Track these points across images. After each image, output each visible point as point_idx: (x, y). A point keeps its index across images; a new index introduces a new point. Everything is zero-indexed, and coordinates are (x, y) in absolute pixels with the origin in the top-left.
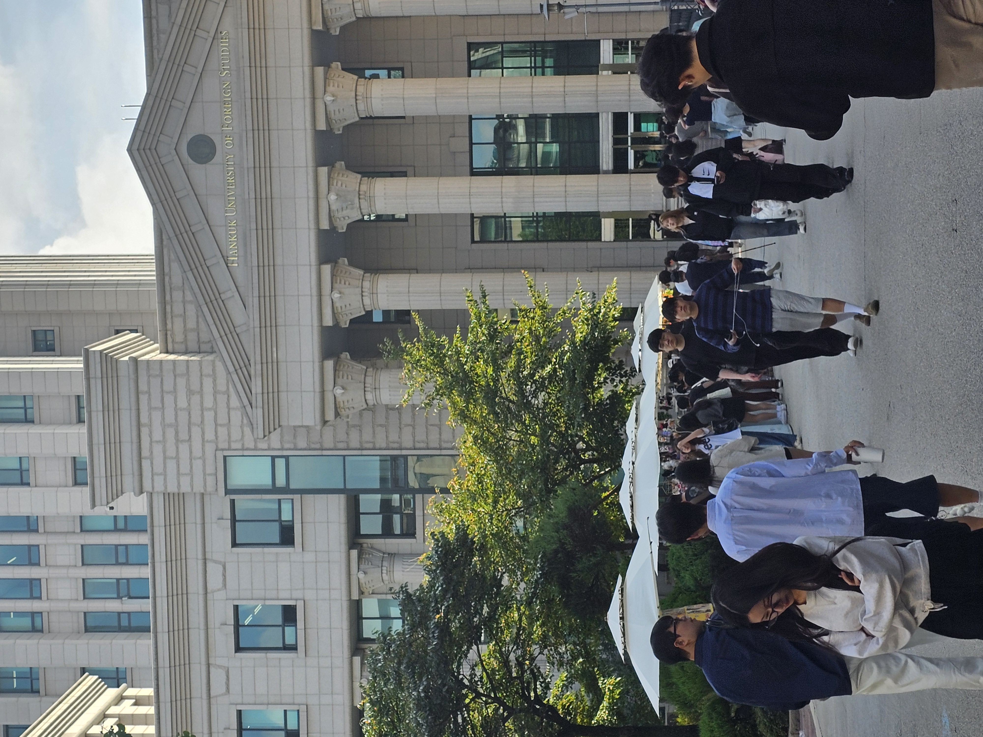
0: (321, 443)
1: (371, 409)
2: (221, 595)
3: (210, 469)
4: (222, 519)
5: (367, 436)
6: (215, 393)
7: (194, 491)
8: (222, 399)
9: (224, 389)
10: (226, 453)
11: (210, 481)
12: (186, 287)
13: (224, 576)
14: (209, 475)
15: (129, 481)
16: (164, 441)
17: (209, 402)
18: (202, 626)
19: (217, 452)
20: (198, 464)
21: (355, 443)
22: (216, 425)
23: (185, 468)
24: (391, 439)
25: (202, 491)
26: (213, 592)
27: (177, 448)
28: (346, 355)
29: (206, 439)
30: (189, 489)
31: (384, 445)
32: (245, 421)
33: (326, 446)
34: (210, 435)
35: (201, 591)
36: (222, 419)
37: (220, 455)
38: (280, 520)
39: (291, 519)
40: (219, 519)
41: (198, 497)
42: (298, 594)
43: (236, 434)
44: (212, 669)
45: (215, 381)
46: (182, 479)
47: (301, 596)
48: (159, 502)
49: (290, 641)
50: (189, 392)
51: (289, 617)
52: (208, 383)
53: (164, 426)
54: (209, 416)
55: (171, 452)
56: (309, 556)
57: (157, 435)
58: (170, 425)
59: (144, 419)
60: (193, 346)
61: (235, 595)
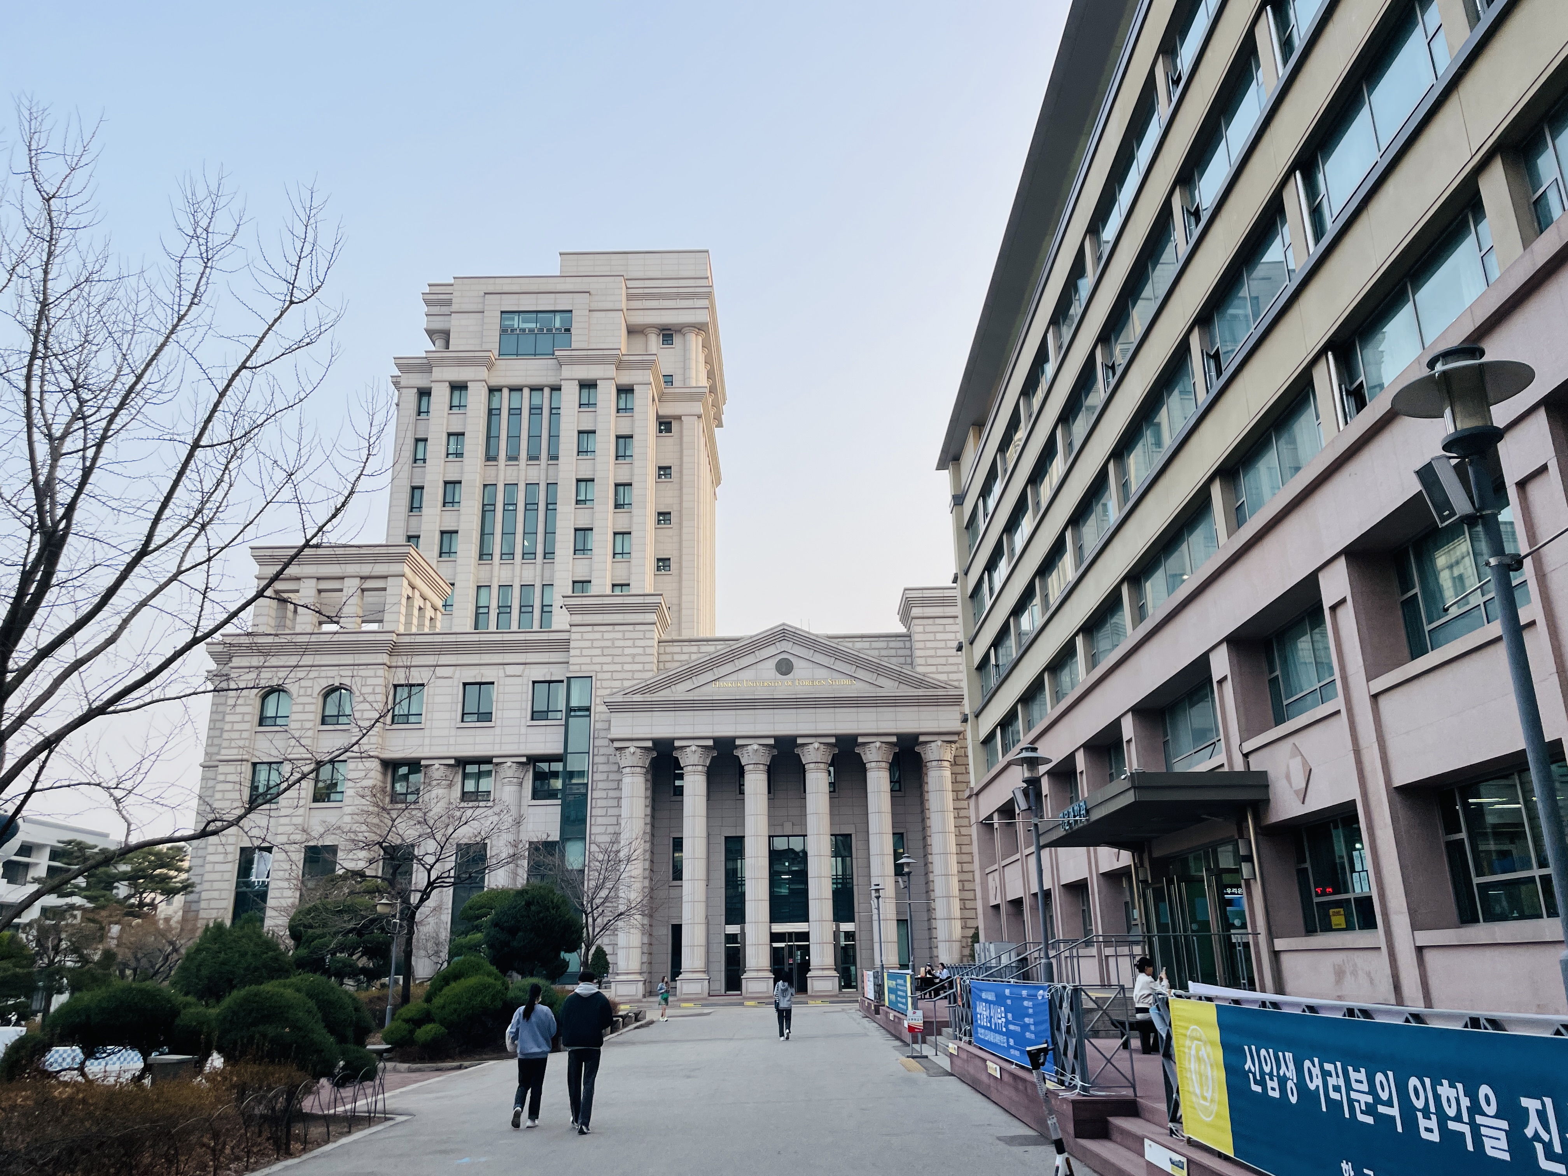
0: (597, 738)
1: (619, 770)
2: (502, 674)
3: (584, 668)
4: (551, 675)
5: (601, 768)
6: (638, 672)
7: (571, 658)
8: (629, 675)
9: (636, 677)
10: (594, 678)
11: (577, 668)
12: (700, 655)
13: (514, 676)
14: (580, 667)
15: (578, 619)
16: (603, 639)
17: (627, 667)
18: (482, 662)
19: (594, 672)
20: (587, 660)
21: (597, 759)
22: (612, 671)
23: (585, 652)
24: (599, 783)
25: (570, 663)
26: (504, 669)
27: (598, 648)
28: (655, 754)
29: (603, 665)
30: (571, 655)
31: (595, 779)
32: (614, 690)
33: (596, 741)
34: (606, 668)
35: (505, 661)
36: (616, 676)
37: (593, 674)
38: (549, 711)
39: (549, 718)
40: (551, 673)
41: (566, 660)
42: (499, 723)
43: (607, 684)
44: (454, 668)
45: (640, 671)
46: (578, 650)
47: (497, 724)
48: (564, 636)
49: (467, 717)
50: (634, 656)
51: (485, 717)
52: (639, 667)
53: (613, 640)
54: (618, 667)
55: (596, 644)
56: (523, 730)
57: (606, 636)
58: (613, 644)
59: (617, 628)
60: (663, 658)
61: (501, 682)
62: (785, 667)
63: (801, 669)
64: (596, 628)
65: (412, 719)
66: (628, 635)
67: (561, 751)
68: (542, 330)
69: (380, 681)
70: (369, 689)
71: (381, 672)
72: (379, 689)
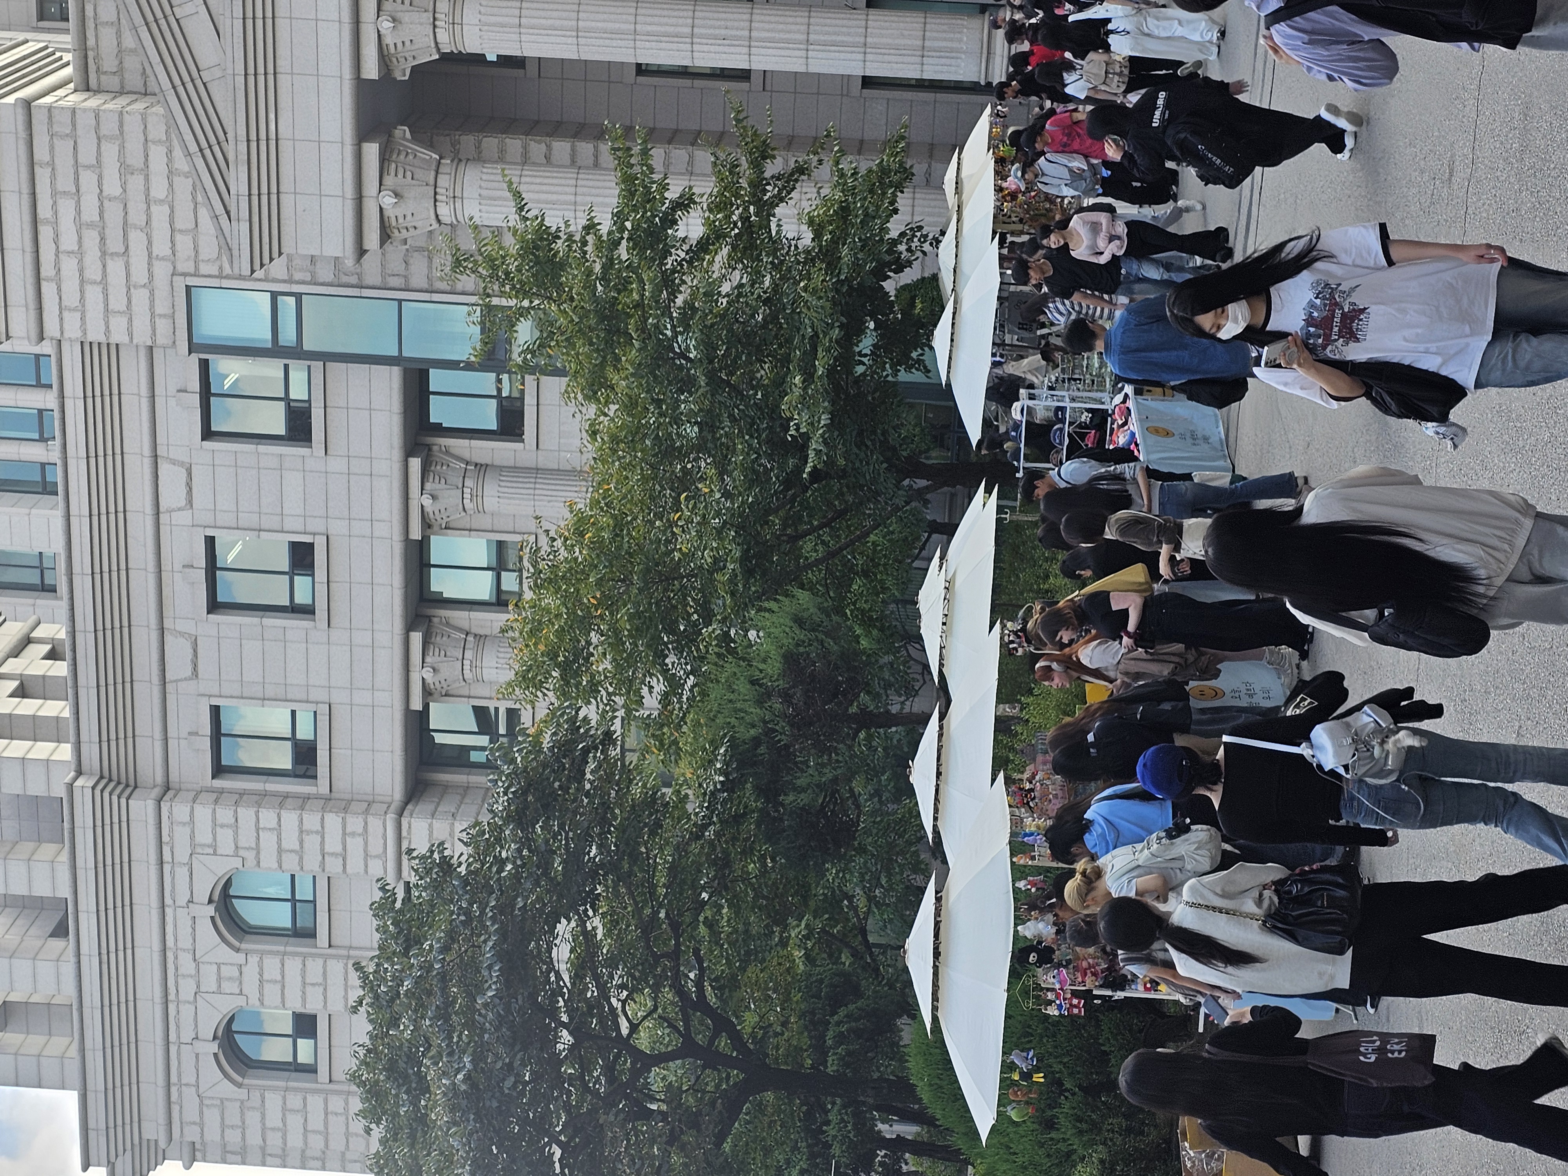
0: (360, 276)
2: (184, 518)
3: (162, 307)
4: (186, 391)
5: (440, 269)
6: (171, 173)
7: (135, 341)
9: (183, 171)
10: (191, 281)
11: (163, 326)
13: (191, 485)
14: (160, 316)
15: (18, 319)
16: (80, 254)
17: (159, 190)
18: (151, 567)
19: (175, 278)
20: (140, 297)
21: (418, 279)
22: (173, 231)
23: (118, 302)
25: (149, 343)
26: (170, 511)
27: (104, 266)
29: (154, 255)
30: (126, 339)
33: (369, 280)
34: (162, 248)
35: (149, 509)
37: (180, 284)
38: (286, 399)
39: (306, 398)
40: (179, 391)
41: (143, 354)
42: (318, 526)
43: (208, 250)
44: (168, 640)
45: (170, 152)
46: (113, 320)
47: (322, 529)
48: (70, 356)
49: (302, 597)
50: (125, 169)
51: (301, 559)
52: (158, 155)
53: (80, 226)
54: (160, 213)
55: (93, 272)
56: (336, 464)
57: (69, 241)
58: (91, 225)
59: (44, 211)
60: (134, 81)
61: (208, 519)
64: (47, 270)
65: (303, 734)
67: (396, 372)
69: (203, 813)
70: (225, 838)
71: (180, 810)
72: (225, 815)
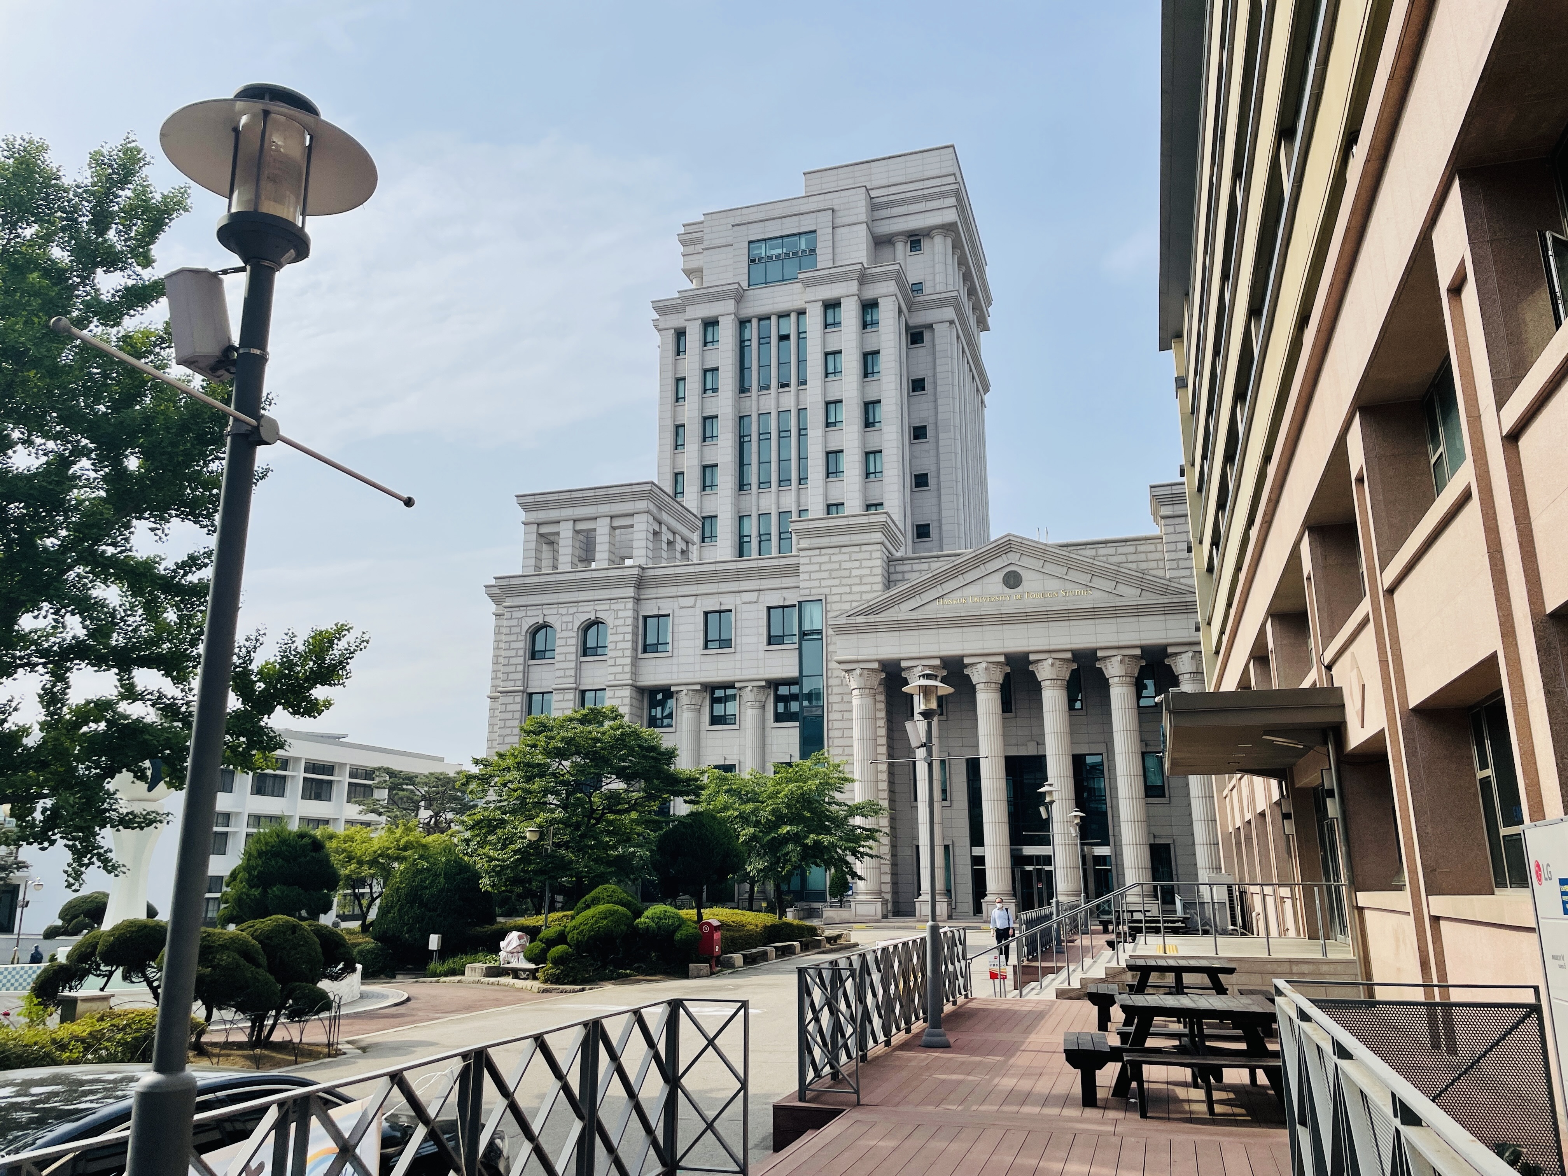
1: (849, 692)
2: (739, 601)
3: (813, 591)
4: (784, 600)
5: (834, 690)
6: (861, 593)
7: (801, 582)
8: (857, 597)
9: (864, 598)
10: (824, 601)
11: (807, 592)
12: (926, 573)
13: (750, 603)
14: (810, 591)
15: (805, 543)
16: (830, 562)
17: (855, 589)
18: (720, 590)
19: (824, 595)
20: (817, 584)
21: (831, 681)
22: (842, 594)
23: (814, 576)
24: (834, 705)
25: (800, 587)
26: (740, 596)
27: (826, 571)
28: (883, 675)
29: (832, 588)
30: (801, 579)
31: (829, 700)
32: (841, 612)
33: (829, 662)
34: (834, 590)
35: (741, 589)
36: (844, 598)
37: (823, 597)
38: (783, 636)
39: (784, 643)
40: (784, 598)
41: (796, 585)
42: (738, 649)
43: (835, 607)
44: (694, 598)
45: (869, 592)
46: (807, 575)
48: (793, 562)
49: (710, 644)
50: (861, 577)
51: (725, 643)
52: (867, 588)
53: (840, 562)
54: (847, 589)
55: (824, 567)
56: (761, 654)
57: (834, 558)
58: (840, 565)
59: (844, 550)
60: (894, 577)
61: (738, 610)
62: (1012, 580)
63: (1031, 582)
64: (823, 551)
65: (660, 648)
66: (854, 557)
67: (795, 673)
68: (787, 254)
69: (630, 613)
70: (621, 622)
71: (630, 605)
72: (629, 621)
